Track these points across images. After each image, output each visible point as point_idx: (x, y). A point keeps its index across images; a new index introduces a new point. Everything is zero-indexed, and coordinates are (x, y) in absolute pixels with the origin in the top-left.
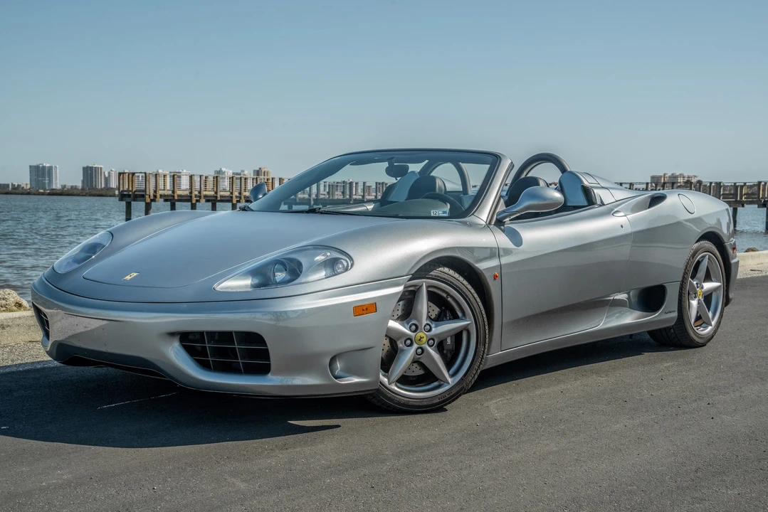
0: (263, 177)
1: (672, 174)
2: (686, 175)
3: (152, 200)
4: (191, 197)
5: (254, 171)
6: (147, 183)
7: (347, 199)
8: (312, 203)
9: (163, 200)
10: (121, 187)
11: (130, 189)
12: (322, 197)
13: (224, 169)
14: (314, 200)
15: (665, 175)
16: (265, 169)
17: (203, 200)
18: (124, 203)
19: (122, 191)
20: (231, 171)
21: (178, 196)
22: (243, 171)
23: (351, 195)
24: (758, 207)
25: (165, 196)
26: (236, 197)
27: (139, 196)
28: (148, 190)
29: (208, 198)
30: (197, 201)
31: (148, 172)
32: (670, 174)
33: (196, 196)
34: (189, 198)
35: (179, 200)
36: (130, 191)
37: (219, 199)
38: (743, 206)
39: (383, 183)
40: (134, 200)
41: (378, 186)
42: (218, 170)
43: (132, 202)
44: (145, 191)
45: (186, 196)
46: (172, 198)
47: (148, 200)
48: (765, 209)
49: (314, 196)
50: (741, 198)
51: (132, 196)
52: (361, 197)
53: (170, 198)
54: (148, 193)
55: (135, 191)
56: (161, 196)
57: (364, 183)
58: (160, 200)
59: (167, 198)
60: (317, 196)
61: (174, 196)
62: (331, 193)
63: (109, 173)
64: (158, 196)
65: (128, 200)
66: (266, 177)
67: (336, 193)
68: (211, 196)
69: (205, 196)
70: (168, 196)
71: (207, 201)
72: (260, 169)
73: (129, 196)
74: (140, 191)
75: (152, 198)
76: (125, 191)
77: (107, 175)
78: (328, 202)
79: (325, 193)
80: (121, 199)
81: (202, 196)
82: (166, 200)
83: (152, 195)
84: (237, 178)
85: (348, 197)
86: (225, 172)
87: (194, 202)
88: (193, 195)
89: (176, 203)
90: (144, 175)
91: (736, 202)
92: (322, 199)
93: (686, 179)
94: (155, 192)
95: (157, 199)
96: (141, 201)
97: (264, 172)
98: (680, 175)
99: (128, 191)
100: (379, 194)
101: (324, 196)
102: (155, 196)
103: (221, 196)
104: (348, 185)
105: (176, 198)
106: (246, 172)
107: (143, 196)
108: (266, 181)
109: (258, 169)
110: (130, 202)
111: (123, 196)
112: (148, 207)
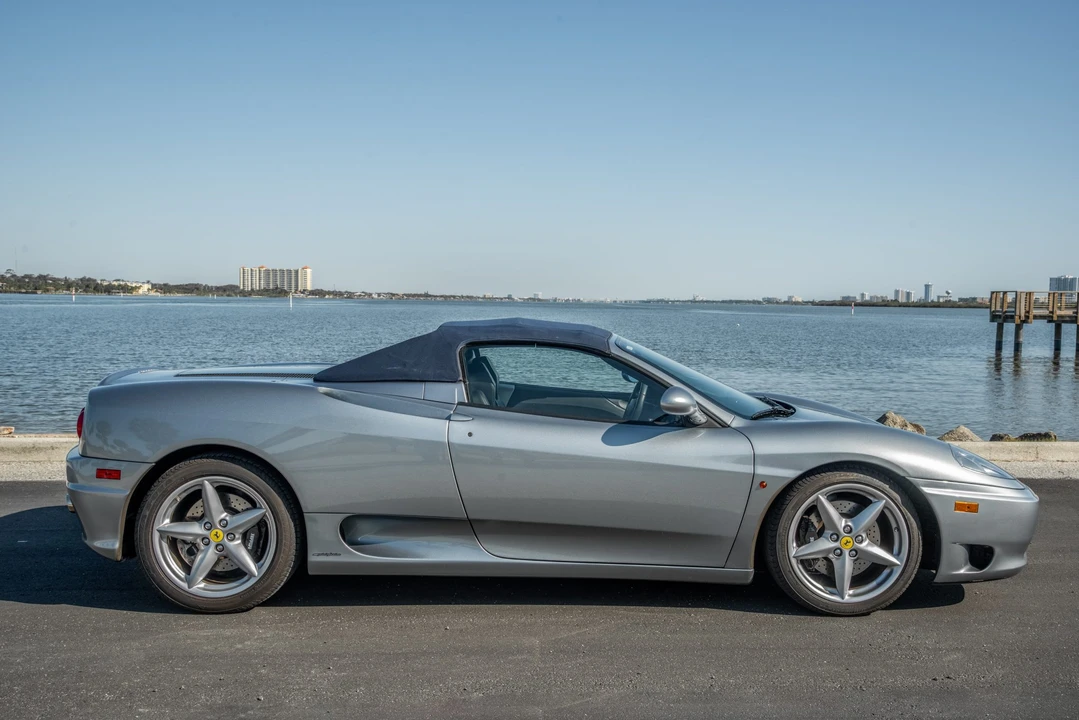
3: (1024, 322)
4: (1075, 318)
6: (1018, 302)
10: (993, 307)
11: (1001, 309)
18: (996, 324)
19: (994, 311)
21: (1058, 317)
25: (1041, 316)
27: (1010, 317)
28: (1018, 311)
31: (1019, 290)
36: (1001, 312)
40: (1005, 321)
43: (1003, 323)
44: (1015, 311)
45: (1070, 317)
46: (1050, 319)
47: (1019, 322)
51: (1004, 317)
53: (1048, 319)
54: (1018, 313)
55: (1006, 312)
56: (1035, 317)
61: (1052, 317)
64: (1031, 316)
65: (1000, 321)
70: (1045, 316)
73: (1000, 316)
74: (1010, 311)
75: (1023, 318)
76: (997, 311)
80: (992, 320)
83: (1023, 315)
89: (1063, 324)
94: (1027, 311)
95: (1030, 320)
96: (1012, 321)
99: (999, 311)
102: (1027, 317)
105: (1055, 318)
107: (1012, 317)
110: (1001, 324)
111: (994, 317)
112: (1018, 328)
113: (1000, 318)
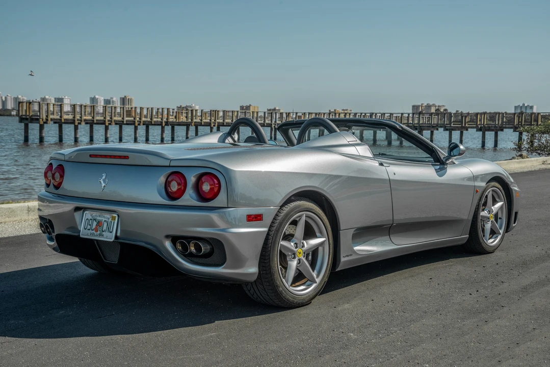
0: (127, 106)
1: (428, 104)
2: (437, 105)
3: (45, 123)
4: (74, 120)
5: (121, 98)
6: (41, 109)
7: (190, 122)
8: (164, 124)
9: (52, 122)
10: (21, 112)
11: (28, 114)
12: (171, 120)
13: (97, 97)
14: (165, 122)
15: (422, 104)
16: (129, 97)
17: (83, 123)
18: (23, 124)
19: (21, 116)
20: (103, 98)
21: (65, 120)
22: (112, 98)
23: (192, 120)
24: (477, 131)
25: (54, 119)
26: (108, 121)
27: (34, 119)
28: (41, 115)
29: (87, 122)
30: (79, 123)
31: (41, 101)
32: (426, 104)
33: (78, 120)
34: (73, 121)
35: (65, 123)
36: (28, 116)
37: (95, 122)
38: (467, 130)
39: (215, 111)
40: (31, 122)
41: (212, 112)
42: (93, 97)
43: (29, 124)
44: (40, 116)
45: (71, 120)
46: (60, 121)
47: (42, 123)
48: (481, 132)
49: (165, 120)
50: (465, 125)
51: (29, 119)
52: (199, 121)
53: (58, 121)
54: (41, 117)
55: (31, 116)
56: (52, 120)
57: (202, 111)
58: (51, 122)
59: (56, 121)
60: (167, 119)
61: (61, 120)
62: (177, 117)
63: (6, 98)
64: (49, 119)
65: (26, 122)
66: (130, 107)
67: (181, 117)
68: (89, 120)
69: (85, 120)
70: (56, 119)
71: (87, 123)
72: (125, 96)
73: (27, 119)
74: (35, 116)
75: (45, 120)
76: (24, 115)
77: (4, 99)
78: (175, 123)
79: (174, 117)
80: (20, 122)
81: (83, 120)
82: (55, 123)
83: (44, 119)
84: (108, 107)
85: (190, 120)
86: (98, 98)
87: (76, 124)
88: (76, 119)
89: (63, 125)
90: (38, 103)
91: (462, 127)
92: (171, 122)
93: (437, 108)
94: (47, 116)
95: (48, 122)
96: (36, 123)
97: (128, 99)
98: (433, 104)
99: (26, 115)
100: (213, 118)
101: (172, 120)
102: (47, 120)
103: (97, 120)
104: (190, 112)
105: (63, 121)
106: (114, 99)
107: (38, 120)
108: (130, 109)
109: (124, 97)
110: (28, 124)
111: (22, 119)
112: (41, 128)
113: (26, 120)
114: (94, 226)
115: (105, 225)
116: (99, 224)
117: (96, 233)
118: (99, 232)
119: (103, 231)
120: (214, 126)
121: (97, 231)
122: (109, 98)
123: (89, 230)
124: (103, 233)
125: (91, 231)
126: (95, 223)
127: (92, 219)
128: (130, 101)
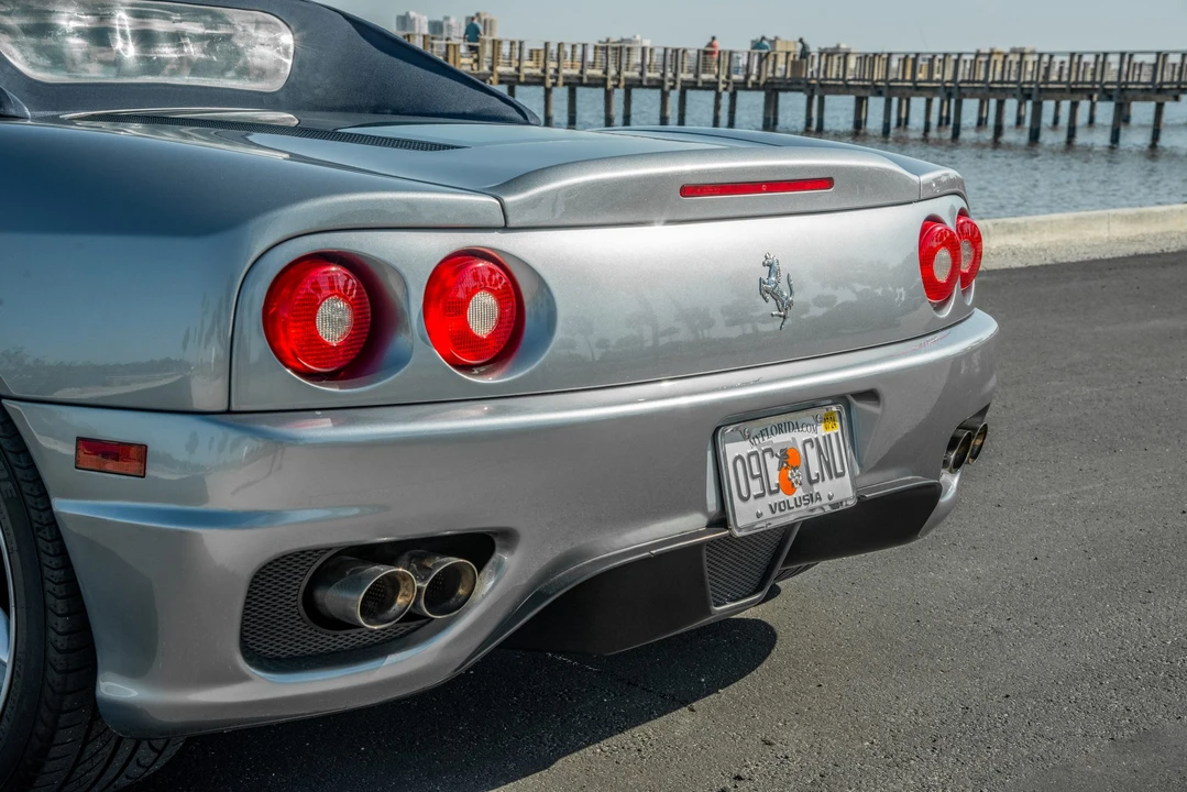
20: (425, 18)
22: (447, 18)
86: (414, 19)
114: (774, 478)
115: (812, 453)
116: (787, 458)
117: (790, 498)
118: (799, 492)
119: (811, 482)
120: (673, 88)
121: (790, 489)
122: (441, 19)
123: (762, 495)
124: (816, 488)
125: (770, 499)
126: (773, 464)
127: (756, 453)
128: (488, 24)
